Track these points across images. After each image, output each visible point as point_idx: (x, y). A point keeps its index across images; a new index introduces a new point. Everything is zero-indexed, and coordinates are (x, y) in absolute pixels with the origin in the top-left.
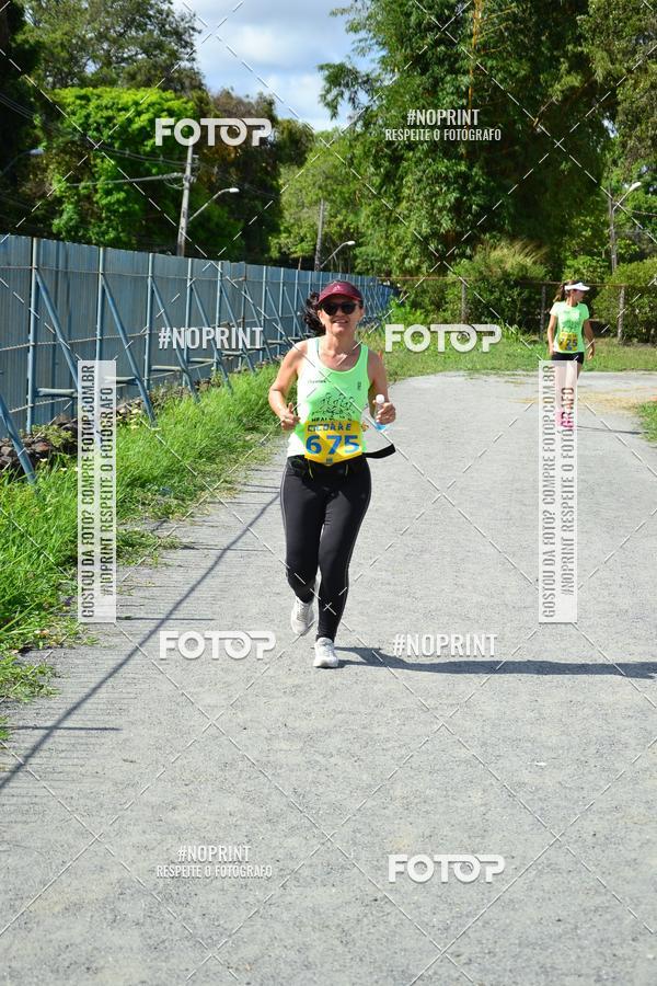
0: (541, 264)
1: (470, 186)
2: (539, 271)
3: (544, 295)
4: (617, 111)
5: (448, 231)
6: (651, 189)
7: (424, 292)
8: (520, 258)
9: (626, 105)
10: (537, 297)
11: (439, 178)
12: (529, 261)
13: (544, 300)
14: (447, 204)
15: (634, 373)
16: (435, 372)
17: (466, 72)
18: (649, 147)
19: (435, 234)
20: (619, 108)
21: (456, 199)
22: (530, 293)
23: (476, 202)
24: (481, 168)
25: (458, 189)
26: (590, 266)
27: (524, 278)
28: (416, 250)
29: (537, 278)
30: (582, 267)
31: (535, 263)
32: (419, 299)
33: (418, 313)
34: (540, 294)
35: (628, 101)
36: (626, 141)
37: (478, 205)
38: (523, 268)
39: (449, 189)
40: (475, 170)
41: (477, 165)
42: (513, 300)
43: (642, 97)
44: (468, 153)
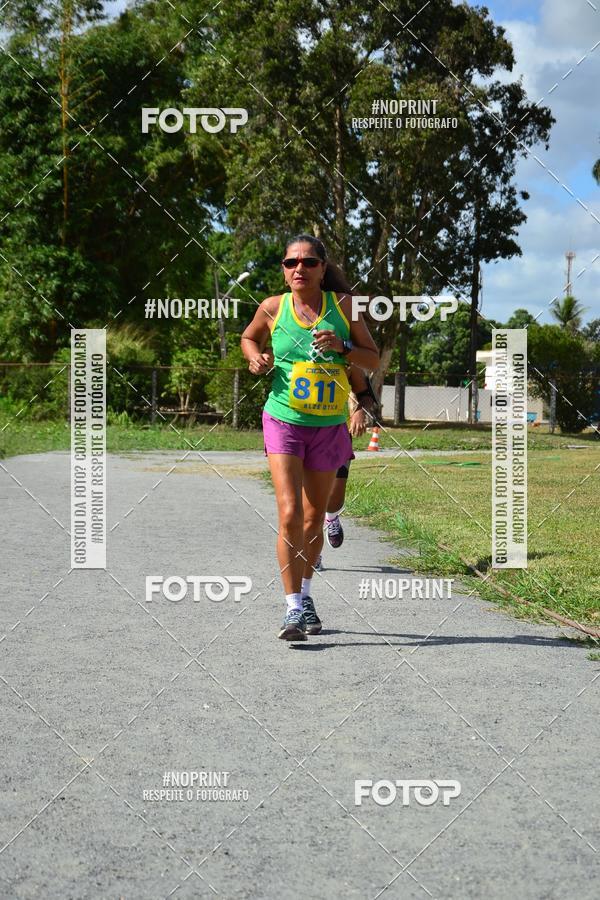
0: (151, 348)
1: (71, 271)
2: (148, 356)
3: (154, 381)
4: (226, 187)
5: (49, 320)
6: (258, 286)
7: (27, 382)
8: (129, 343)
9: (235, 180)
10: (148, 382)
11: (36, 265)
12: (138, 345)
13: (155, 385)
14: (48, 291)
15: (254, 452)
16: (45, 450)
17: (59, 153)
18: (261, 224)
19: (34, 323)
20: (229, 184)
21: (58, 287)
22: (140, 378)
23: (78, 289)
24: (81, 253)
25: (58, 276)
26: (199, 359)
27: (133, 363)
28: (16, 341)
29: (147, 363)
30: (190, 360)
31: (144, 347)
32: (21, 390)
33: (21, 405)
34: (150, 379)
35: (238, 176)
36: (236, 218)
37: (79, 292)
38: (132, 352)
39: (49, 276)
40: (75, 254)
41: (77, 248)
42: (123, 386)
43: (251, 172)
44: (67, 237)
